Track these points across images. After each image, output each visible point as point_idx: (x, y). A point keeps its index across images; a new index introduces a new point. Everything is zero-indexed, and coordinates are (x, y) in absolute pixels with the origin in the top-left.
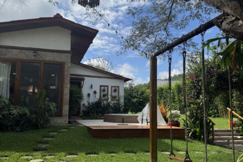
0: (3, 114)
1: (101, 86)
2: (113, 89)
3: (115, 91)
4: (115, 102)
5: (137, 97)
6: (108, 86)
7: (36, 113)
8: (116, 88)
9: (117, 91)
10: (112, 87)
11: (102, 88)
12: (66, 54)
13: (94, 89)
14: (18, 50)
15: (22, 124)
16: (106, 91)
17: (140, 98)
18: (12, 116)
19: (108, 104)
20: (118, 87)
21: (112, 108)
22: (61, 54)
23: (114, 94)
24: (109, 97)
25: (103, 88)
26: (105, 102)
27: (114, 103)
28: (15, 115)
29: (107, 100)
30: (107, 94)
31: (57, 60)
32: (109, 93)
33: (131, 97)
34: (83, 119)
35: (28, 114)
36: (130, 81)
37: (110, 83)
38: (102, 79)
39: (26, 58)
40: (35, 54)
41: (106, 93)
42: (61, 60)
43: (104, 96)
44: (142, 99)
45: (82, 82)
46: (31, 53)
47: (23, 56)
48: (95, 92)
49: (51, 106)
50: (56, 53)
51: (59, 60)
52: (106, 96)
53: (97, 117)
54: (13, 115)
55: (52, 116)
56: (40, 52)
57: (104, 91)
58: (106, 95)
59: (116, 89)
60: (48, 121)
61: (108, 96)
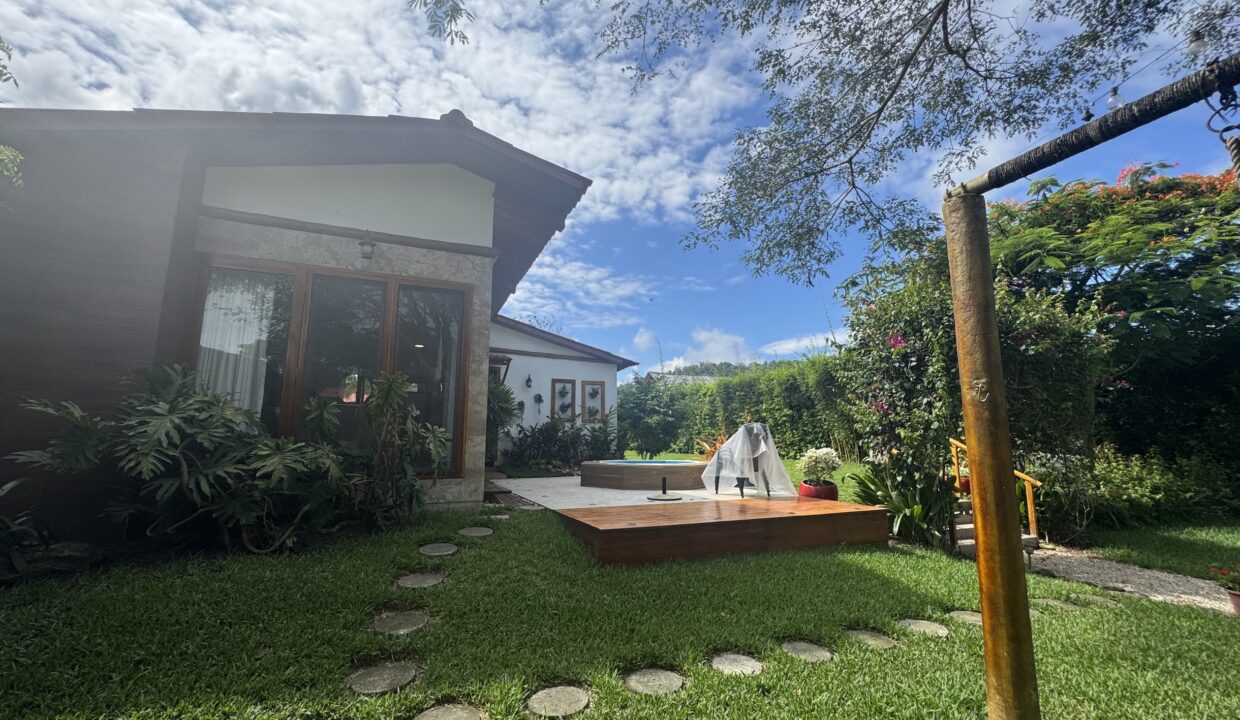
0: (218, 478)
1: (554, 381)
2: (589, 389)
3: (593, 395)
4: (597, 426)
5: (658, 412)
6: (573, 382)
7: (368, 468)
8: (596, 387)
9: (599, 396)
10: (584, 383)
11: (559, 387)
12: (478, 259)
13: (535, 390)
14: (302, 235)
15: (307, 517)
16: (569, 396)
17: (665, 414)
18: (261, 484)
19: (576, 435)
20: (602, 384)
21: (587, 443)
22: (459, 257)
23: (590, 403)
24: (578, 410)
25: (561, 388)
26: (568, 425)
27: (593, 428)
28: (275, 478)
29: (572, 420)
30: (572, 405)
31: (446, 277)
32: (578, 401)
33: (643, 411)
34: (509, 477)
35: (335, 472)
36: (635, 368)
37: (580, 372)
38: (557, 361)
39: (332, 264)
40: (368, 249)
41: (568, 400)
42: (459, 278)
43: (564, 408)
44: (672, 416)
45: (503, 368)
46: (355, 247)
47: (322, 255)
48: (539, 399)
49: (430, 438)
50: (444, 253)
51: (453, 279)
52: (570, 410)
53: (549, 470)
54: (268, 476)
55: (429, 475)
56: (384, 246)
57: (563, 394)
58: (568, 406)
59: (596, 391)
60: (414, 497)
61: (574, 410)
